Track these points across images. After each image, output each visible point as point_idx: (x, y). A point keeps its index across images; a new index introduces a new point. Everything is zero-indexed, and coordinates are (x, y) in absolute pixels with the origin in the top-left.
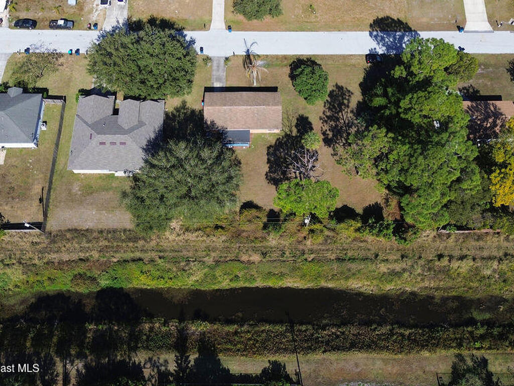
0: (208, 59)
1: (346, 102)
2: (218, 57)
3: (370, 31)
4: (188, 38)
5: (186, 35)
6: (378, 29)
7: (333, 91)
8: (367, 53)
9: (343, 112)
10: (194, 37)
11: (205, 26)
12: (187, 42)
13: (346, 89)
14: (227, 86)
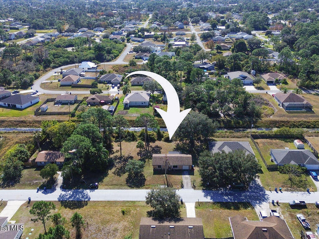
0: (194, 187)
1: (118, 170)
2: (188, 188)
3: (89, 201)
4: (209, 198)
5: (211, 199)
6: (83, 202)
7: (123, 174)
8: (96, 190)
9: (120, 166)
10: (205, 198)
11: (199, 205)
12: (209, 196)
13: (115, 175)
14: (181, 176)
